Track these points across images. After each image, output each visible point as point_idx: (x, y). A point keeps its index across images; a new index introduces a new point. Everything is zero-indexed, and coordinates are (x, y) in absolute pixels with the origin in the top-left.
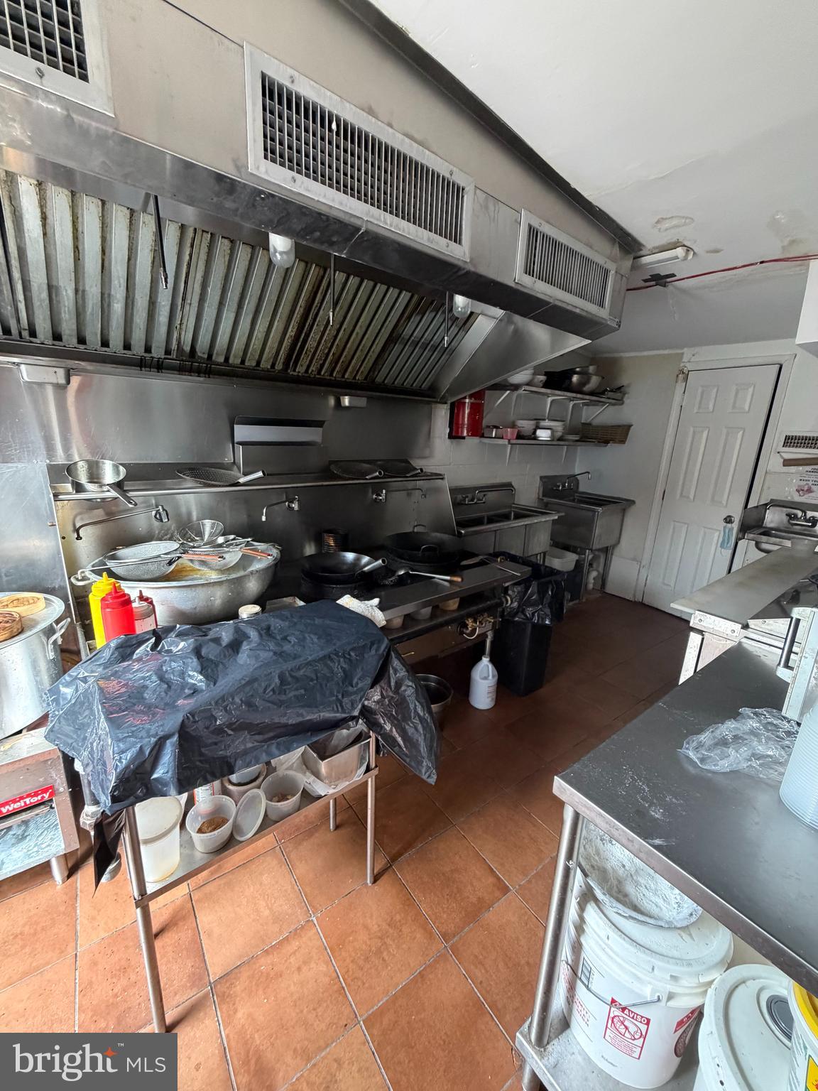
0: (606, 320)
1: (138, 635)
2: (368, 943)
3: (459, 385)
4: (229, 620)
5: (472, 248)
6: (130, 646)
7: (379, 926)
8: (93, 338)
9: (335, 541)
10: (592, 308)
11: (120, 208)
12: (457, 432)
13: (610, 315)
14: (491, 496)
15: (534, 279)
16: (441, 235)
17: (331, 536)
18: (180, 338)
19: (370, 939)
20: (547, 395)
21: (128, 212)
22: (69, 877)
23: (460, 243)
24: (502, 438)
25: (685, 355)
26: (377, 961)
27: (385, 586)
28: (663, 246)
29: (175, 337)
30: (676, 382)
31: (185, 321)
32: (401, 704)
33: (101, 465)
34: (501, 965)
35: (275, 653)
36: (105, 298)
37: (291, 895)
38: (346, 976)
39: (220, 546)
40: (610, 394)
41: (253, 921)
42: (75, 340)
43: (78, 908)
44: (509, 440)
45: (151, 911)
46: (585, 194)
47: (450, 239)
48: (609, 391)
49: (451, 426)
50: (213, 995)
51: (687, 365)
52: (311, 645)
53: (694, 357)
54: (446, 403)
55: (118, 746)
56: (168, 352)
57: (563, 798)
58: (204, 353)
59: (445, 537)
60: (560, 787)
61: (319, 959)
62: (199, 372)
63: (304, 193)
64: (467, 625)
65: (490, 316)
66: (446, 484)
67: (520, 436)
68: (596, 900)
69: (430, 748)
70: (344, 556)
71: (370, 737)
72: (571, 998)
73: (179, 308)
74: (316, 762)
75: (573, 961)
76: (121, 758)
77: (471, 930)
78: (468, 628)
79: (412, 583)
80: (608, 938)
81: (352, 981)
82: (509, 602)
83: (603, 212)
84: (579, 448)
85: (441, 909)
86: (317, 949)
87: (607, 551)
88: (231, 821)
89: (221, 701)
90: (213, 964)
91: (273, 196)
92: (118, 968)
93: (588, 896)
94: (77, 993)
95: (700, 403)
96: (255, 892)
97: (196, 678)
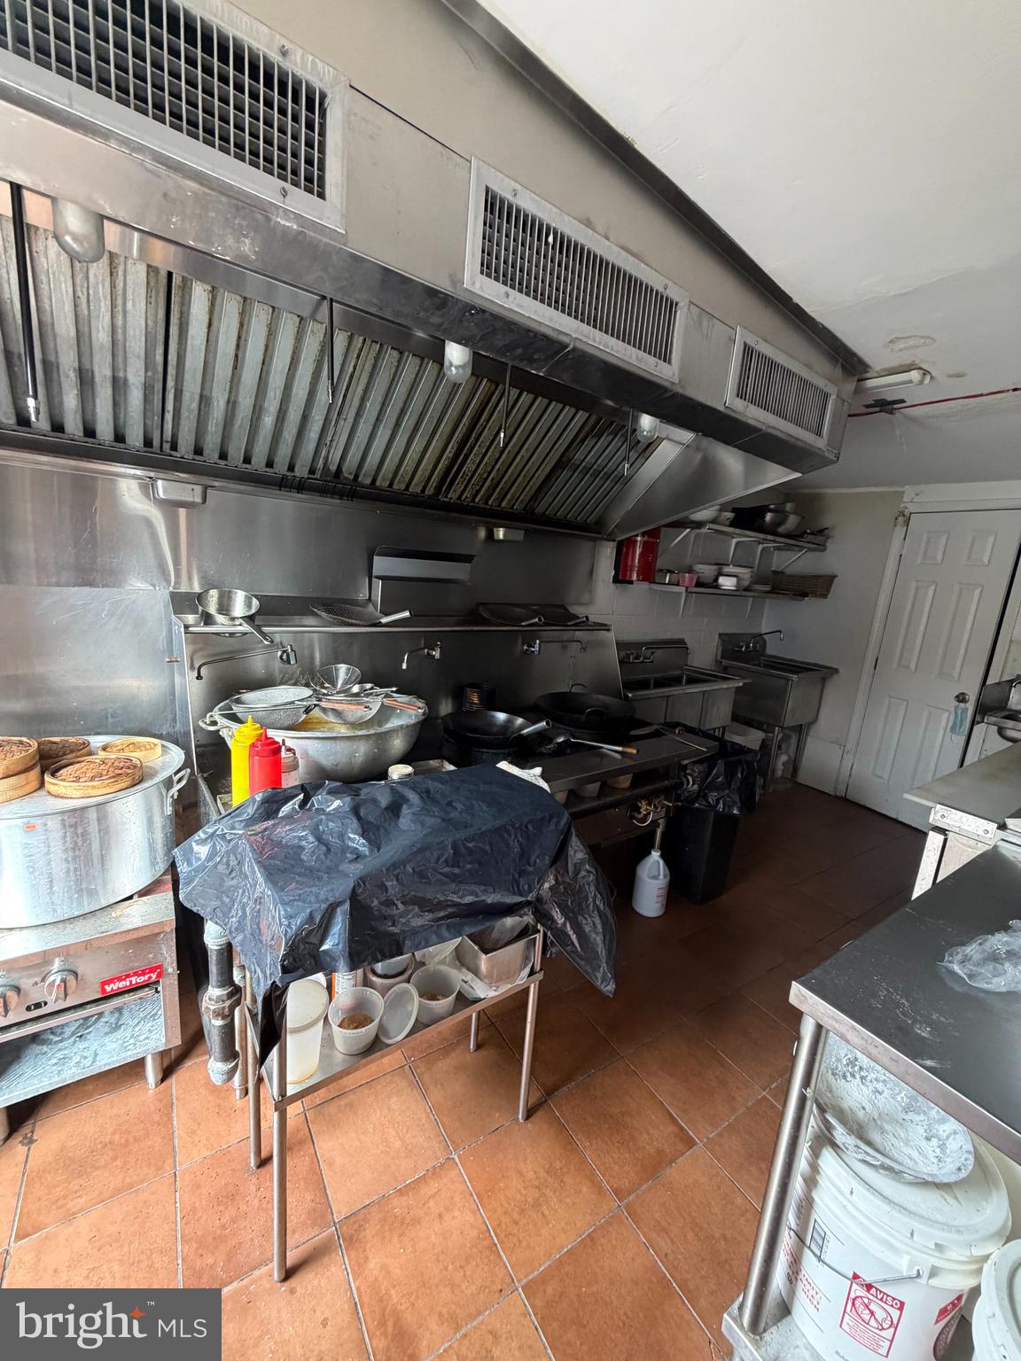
0: (824, 451)
1: (285, 790)
2: (524, 1192)
3: (633, 519)
4: (381, 780)
5: (682, 368)
6: (277, 802)
7: (535, 1172)
8: (236, 454)
9: (480, 698)
10: (806, 436)
11: (289, 315)
12: (625, 575)
13: (828, 445)
14: (659, 654)
15: (746, 403)
16: (650, 353)
17: (476, 692)
18: (328, 457)
19: (525, 1188)
20: (732, 536)
21: (298, 320)
22: (163, 1080)
23: (669, 363)
24: (678, 585)
25: (905, 495)
26: (535, 1216)
27: (542, 754)
28: (891, 368)
29: (323, 455)
30: (895, 526)
31: (336, 438)
32: (578, 893)
33: (233, 596)
34: (690, 1236)
35: (443, 820)
36: (258, 410)
37: (426, 1126)
38: (498, 1231)
39: (357, 695)
40: (810, 538)
41: (382, 1152)
42: (217, 456)
43: (175, 1119)
44: (687, 588)
45: (288, 1116)
46: (808, 310)
47: (660, 358)
48: (810, 534)
49: (617, 567)
50: (339, 1238)
51: (909, 506)
52: (481, 814)
53: (915, 497)
54: (614, 541)
55: (285, 910)
56: (312, 471)
57: (802, 1008)
58: (350, 474)
59: (609, 700)
60: (799, 994)
61: (464, 1206)
62: (341, 495)
63: (515, 309)
64: (640, 808)
65: (674, 441)
66: (611, 637)
67: (699, 584)
68: (834, 1145)
69: (609, 951)
70: (493, 717)
71: (539, 931)
72: (793, 1275)
73: (333, 423)
74: (476, 957)
75: (798, 1225)
76: (290, 923)
77: (649, 1189)
78: (640, 813)
79: (571, 753)
80: (852, 1193)
81: (505, 1236)
82: (691, 783)
83: (828, 330)
84: (767, 600)
85: (610, 1159)
86: (461, 1194)
87: (801, 730)
88: (377, 1021)
89: (394, 867)
90: (336, 1199)
91: (484, 311)
92: (225, 1194)
93: (825, 1139)
94: (179, 1220)
95: (925, 552)
96: (383, 1118)
97: (357, 841)
